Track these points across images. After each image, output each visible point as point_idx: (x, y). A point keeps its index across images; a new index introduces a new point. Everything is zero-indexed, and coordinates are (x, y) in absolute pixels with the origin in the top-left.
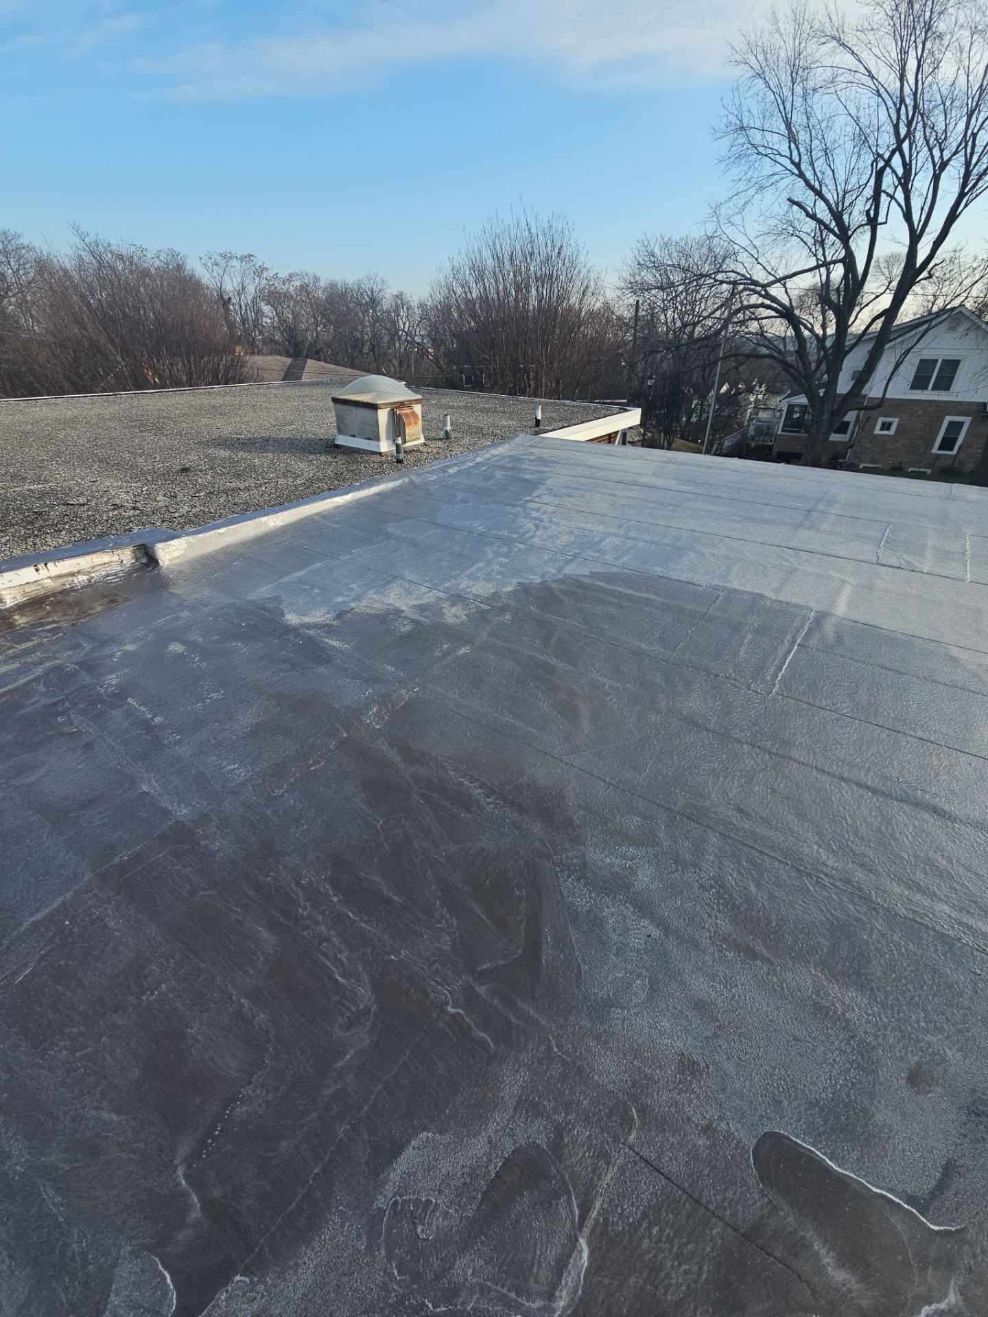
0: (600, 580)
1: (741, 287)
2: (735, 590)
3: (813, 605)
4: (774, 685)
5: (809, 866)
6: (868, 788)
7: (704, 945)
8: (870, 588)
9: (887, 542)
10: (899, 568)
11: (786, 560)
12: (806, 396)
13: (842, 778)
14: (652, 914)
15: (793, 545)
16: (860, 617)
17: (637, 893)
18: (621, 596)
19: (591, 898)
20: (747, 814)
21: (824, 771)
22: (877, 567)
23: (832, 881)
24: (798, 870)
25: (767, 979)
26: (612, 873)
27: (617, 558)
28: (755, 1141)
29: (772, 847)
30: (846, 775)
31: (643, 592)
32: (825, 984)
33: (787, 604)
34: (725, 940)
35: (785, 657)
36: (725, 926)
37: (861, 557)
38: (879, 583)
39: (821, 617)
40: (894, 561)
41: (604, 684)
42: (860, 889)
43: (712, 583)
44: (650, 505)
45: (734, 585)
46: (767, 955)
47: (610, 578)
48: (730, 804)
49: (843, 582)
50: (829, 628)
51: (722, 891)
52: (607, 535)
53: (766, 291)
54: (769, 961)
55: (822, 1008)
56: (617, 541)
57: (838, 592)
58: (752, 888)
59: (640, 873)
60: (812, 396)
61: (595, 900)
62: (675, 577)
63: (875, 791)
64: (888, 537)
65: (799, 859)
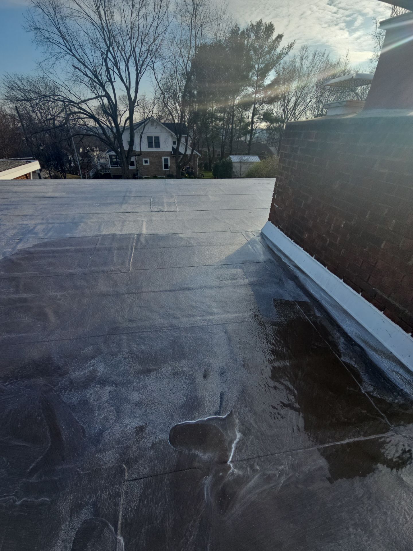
0: (40, 247)
1: (67, 103)
2: (105, 235)
3: (134, 232)
4: (130, 267)
5: (159, 328)
6: (169, 291)
7: (132, 380)
8: (152, 221)
9: (152, 203)
10: (158, 211)
11: (121, 218)
12: (114, 151)
13: (161, 291)
14: (108, 382)
15: (121, 211)
16: (151, 232)
17: (99, 378)
18: (53, 252)
19: (79, 394)
20: (134, 320)
21: (155, 292)
22: (152, 213)
23: (167, 328)
24: (156, 331)
25: (157, 376)
26: (86, 377)
27: (46, 235)
28: (168, 436)
29: (146, 328)
30: (162, 289)
31: (64, 247)
32: (174, 364)
33: (126, 234)
34: (139, 373)
35: (131, 255)
36: (137, 367)
37: (146, 211)
38: (154, 219)
39: (139, 235)
40: (156, 210)
41: (57, 295)
42: (175, 326)
43: (95, 234)
44: (56, 206)
45: (104, 233)
46: (154, 368)
47: (45, 245)
48: (126, 320)
49: (143, 221)
50: (143, 239)
51: (132, 355)
52: (37, 225)
53: (79, 106)
54: (156, 370)
55: (175, 373)
56: (43, 226)
57: (142, 225)
58: (143, 347)
59: (98, 369)
60: (116, 152)
61: (81, 394)
62: (77, 236)
63: (171, 291)
64: (152, 201)
65: (155, 327)
